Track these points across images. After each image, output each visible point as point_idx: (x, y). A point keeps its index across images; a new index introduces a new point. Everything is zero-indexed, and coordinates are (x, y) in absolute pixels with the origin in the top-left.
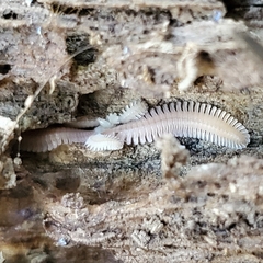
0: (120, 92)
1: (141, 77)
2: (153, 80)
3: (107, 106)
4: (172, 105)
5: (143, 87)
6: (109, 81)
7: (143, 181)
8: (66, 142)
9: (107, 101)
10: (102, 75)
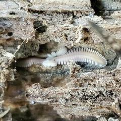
0: (56, 44)
1: (62, 38)
2: (67, 39)
3: (51, 49)
4: (77, 49)
5: (63, 42)
6: (51, 39)
7: (65, 79)
8: (35, 63)
9: (51, 47)
10: (48, 37)
